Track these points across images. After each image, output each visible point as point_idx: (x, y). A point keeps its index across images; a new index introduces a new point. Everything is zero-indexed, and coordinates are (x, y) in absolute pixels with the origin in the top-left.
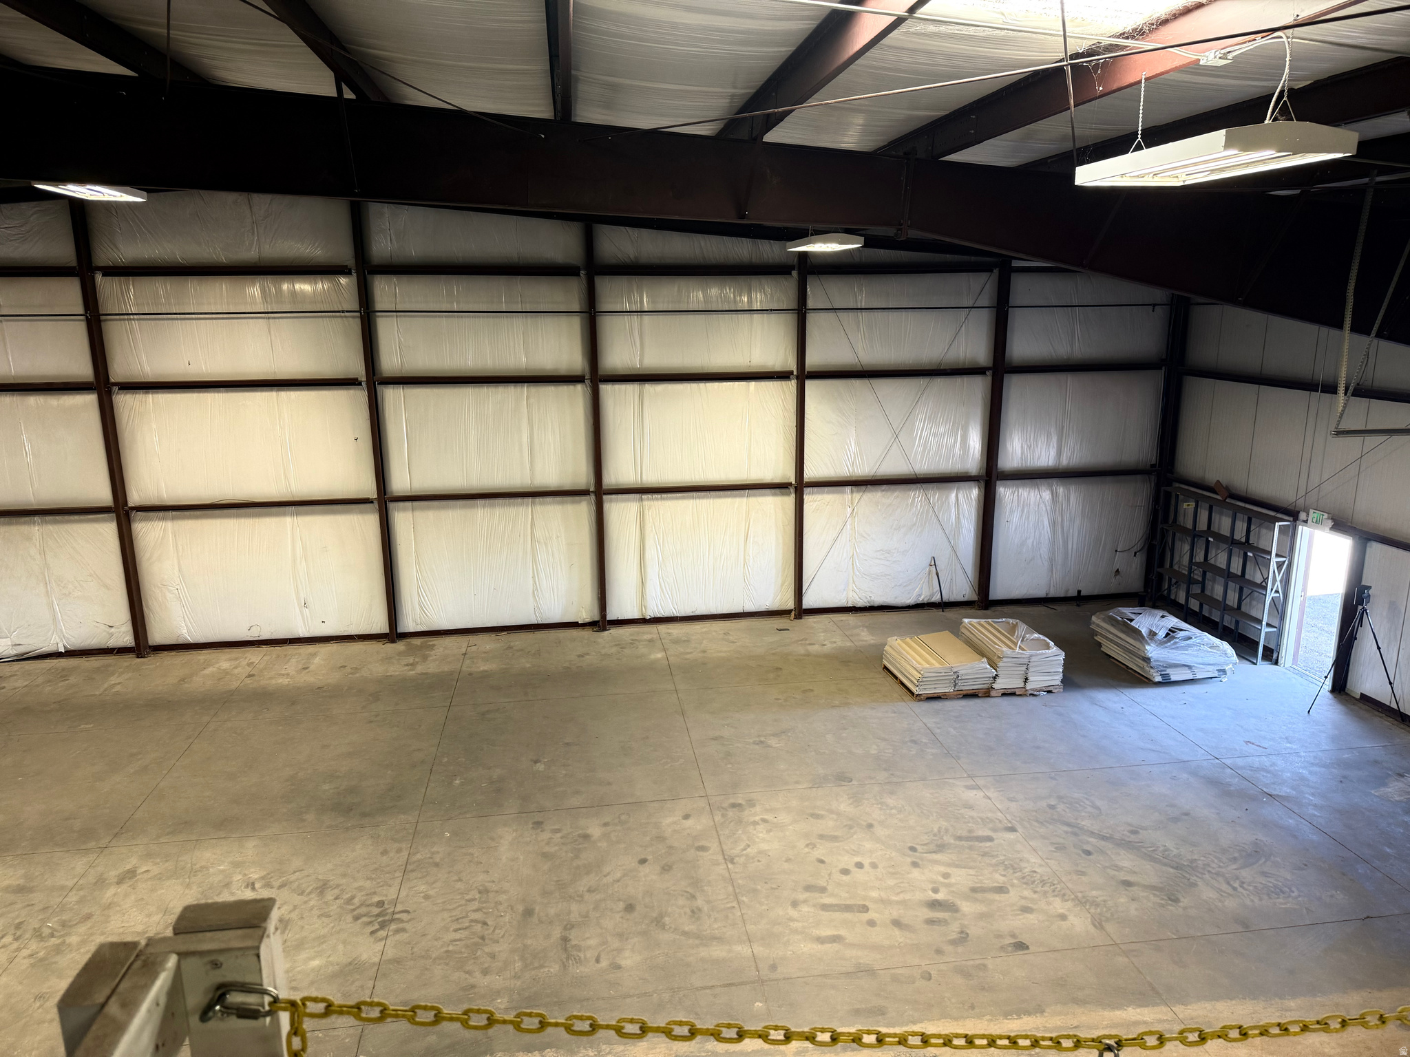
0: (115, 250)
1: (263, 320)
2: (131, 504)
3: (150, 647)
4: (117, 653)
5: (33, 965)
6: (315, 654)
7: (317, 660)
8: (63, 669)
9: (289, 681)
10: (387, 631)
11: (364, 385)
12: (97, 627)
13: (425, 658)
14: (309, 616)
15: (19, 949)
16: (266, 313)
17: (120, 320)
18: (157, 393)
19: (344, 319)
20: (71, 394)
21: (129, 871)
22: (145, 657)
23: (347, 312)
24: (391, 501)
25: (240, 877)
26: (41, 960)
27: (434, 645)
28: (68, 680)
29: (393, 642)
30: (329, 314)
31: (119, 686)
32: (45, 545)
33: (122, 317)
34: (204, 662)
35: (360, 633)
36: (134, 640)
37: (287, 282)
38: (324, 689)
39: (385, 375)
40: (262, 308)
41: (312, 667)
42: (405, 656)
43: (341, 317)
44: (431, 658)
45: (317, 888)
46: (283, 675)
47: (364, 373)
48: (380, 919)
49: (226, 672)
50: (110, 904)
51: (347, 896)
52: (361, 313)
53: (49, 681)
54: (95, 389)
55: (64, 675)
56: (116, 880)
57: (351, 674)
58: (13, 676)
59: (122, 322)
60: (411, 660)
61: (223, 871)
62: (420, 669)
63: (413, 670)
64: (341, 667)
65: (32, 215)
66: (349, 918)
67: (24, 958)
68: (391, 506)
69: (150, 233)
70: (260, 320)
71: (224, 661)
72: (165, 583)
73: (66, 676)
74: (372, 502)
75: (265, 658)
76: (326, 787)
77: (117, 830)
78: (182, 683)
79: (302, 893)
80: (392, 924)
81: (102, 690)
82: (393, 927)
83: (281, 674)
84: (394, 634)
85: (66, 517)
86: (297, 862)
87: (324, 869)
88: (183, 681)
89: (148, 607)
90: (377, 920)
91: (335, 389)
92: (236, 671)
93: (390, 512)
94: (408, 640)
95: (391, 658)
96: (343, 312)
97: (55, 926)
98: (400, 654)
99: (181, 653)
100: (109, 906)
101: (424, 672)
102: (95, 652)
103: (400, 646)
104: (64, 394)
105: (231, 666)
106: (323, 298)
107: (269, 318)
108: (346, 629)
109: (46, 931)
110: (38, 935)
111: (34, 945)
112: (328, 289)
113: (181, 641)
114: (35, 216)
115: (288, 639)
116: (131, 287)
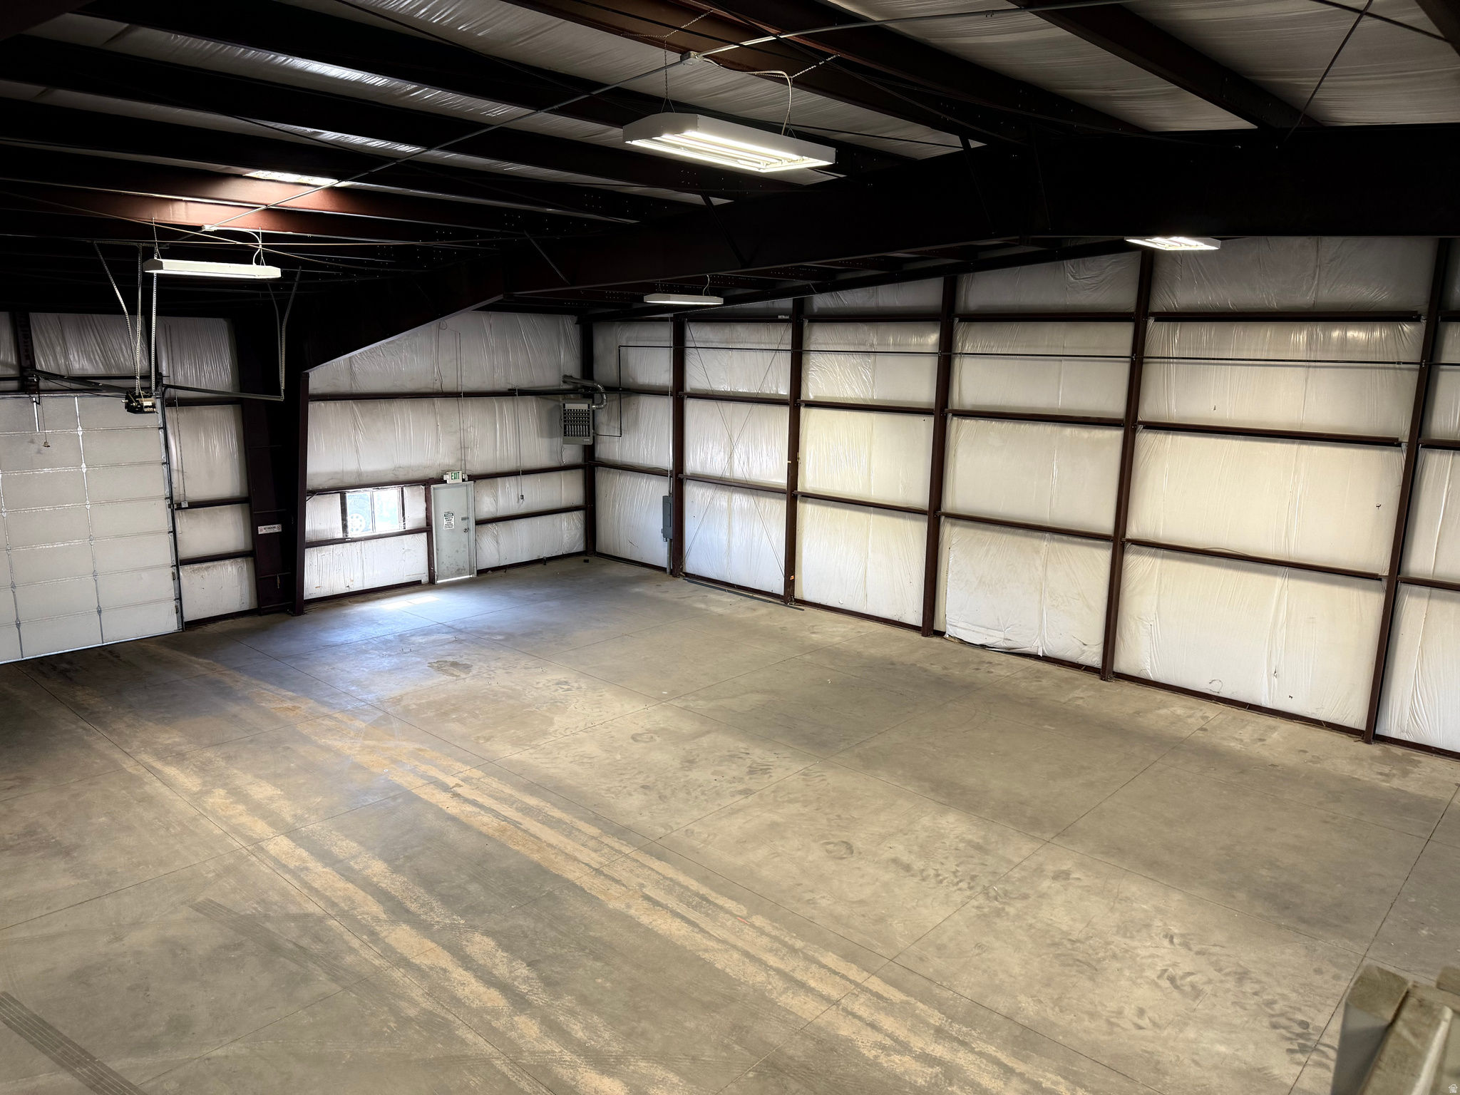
0: (1172, 297)
1: (1301, 368)
2: (1128, 536)
3: (1114, 673)
4: (1084, 670)
5: (979, 917)
6: (1274, 728)
7: (1275, 735)
8: (1038, 671)
9: (1241, 748)
10: (1363, 727)
11: (1404, 447)
12: (1073, 641)
13: (1405, 774)
14: (1276, 686)
15: (970, 897)
16: (1308, 361)
17: (1160, 363)
18: (1178, 435)
19: (1398, 371)
20: (1101, 429)
21: (1063, 872)
22: (1107, 681)
23: (1404, 363)
24: (1404, 583)
25: (1160, 924)
26: (985, 915)
27: (1420, 762)
28: (1041, 681)
29: (1368, 742)
30: (1381, 365)
31: (1081, 701)
32: (1049, 559)
33: (1162, 360)
34: (1161, 702)
35: (1330, 721)
36: (1101, 662)
37: (1340, 329)
38: (1278, 768)
39: (1433, 438)
40: (1305, 355)
41: (1269, 741)
42: (1380, 763)
43: (1395, 369)
44: (1413, 775)
45: (1236, 973)
46: (1237, 740)
47: (1407, 433)
48: (1301, 1041)
49: (1179, 718)
50: (1044, 894)
51: (1270, 997)
52: (1421, 365)
53: (1026, 678)
54: (1123, 426)
55: (1038, 676)
56: (1052, 874)
57: (1311, 762)
58: (1000, 664)
59: (1162, 365)
60: (1386, 770)
61: (1145, 911)
62: (1396, 783)
63: (1387, 782)
64: (1302, 751)
65: (1109, 266)
66: (1266, 1022)
67: (973, 907)
68: (1403, 588)
69: (1208, 280)
70: (1299, 368)
71: (1180, 706)
72: (1142, 617)
73: (1039, 677)
74: (1380, 580)
75: (1221, 716)
76: (1264, 872)
77: (1060, 830)
78: (1137, 715)
79: (1220, 970)
80: (1314, 1053)
81: (1067, 699)
82: (1315, 1057)
83: (1234, 738)
84: (1370, 734)
85: (1071, 539)
86: (1219, 936)
87: (1248, 956)
88: (1138, 714)
89: (1120, 636)
90: (1296, 1040)
91: (1366, 448)
92: (1190, 720)
93: (1400, 595)
94: (1387, 746)
95: (1362, 760)
96: (1399, 363)
97: (1000, 892)
98: (1373, 758)
99: (1140, 687)
100: (1042, 896)
101: (1401, 788)
102: (1066, 663)
103: (1376, 749)
104: (1095, 428)
105: (1185, 713)
106: (1378, 347)
107: (1309, 367)
108: (1315, 712)
109: (992, 893)
110: (985, 891)
111: (981, 900)
112: (1386, 338)
113: (1143, 675)
114: (1110, 267)
115: (1248, 704)
116: (1178, 331)
